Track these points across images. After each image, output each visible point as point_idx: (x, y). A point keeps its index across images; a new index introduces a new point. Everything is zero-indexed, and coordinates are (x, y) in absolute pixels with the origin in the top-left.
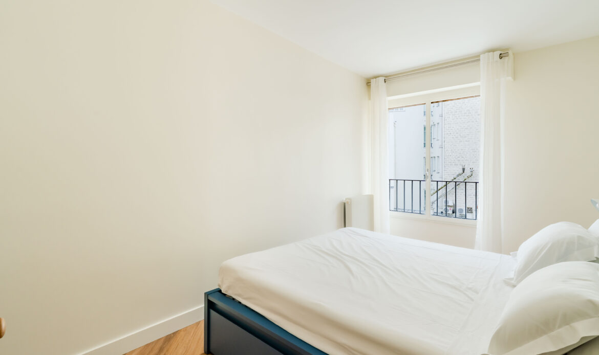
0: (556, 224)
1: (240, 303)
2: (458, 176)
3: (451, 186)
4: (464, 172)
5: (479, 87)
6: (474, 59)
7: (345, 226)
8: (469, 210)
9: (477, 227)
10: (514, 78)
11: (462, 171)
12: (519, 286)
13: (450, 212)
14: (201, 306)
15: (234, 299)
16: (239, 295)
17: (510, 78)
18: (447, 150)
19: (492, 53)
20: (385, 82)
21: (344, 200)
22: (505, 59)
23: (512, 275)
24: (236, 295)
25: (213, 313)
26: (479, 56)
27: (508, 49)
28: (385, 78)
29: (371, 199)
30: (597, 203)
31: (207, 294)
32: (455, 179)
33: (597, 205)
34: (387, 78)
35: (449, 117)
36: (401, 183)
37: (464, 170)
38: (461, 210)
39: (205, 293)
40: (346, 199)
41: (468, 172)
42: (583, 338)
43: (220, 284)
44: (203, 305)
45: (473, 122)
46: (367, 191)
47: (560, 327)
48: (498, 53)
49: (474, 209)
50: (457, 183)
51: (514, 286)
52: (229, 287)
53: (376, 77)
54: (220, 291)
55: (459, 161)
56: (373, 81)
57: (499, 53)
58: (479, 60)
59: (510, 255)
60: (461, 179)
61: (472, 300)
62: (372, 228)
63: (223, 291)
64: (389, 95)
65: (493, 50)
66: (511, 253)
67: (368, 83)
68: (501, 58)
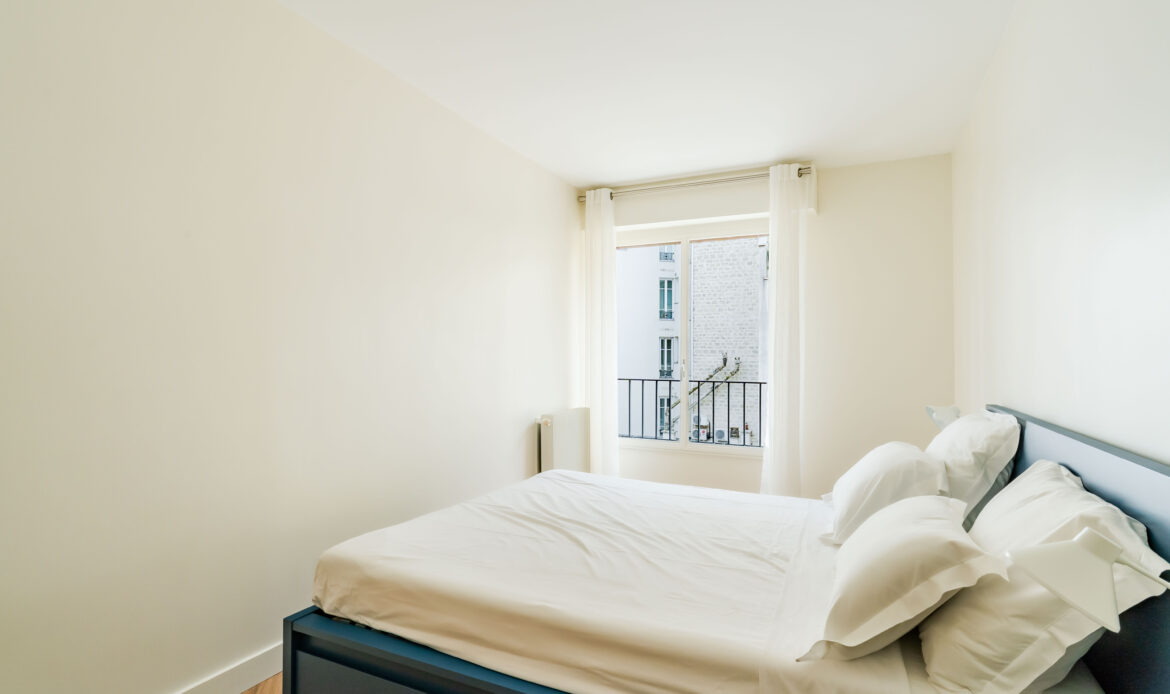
0: (884, 446)
1: (368, 628)
2: (716, 371)
3: (706, 388)
4: (725, 364)
5: (767, 219)
6: (759, 173)
7: (540, 471)
8: (734, 433)
9: (764, 458)
10: (818, 211)
11: (721, 364)
12: (846, 545)
13: (703, 437)
14: (277, 643)
15: (353, 623)
16: (368, 613)
17: (812, 210)
18: (699, 326)
19: (786, 165)
20: (612, 197)
21: (538, 418)
22: (806, 178)
23: (830, 528)
24: (359, 613)
25: (303, 656)
26: (767, 168)
27: (809, 162)
28: (611, 190)
29: (585, 415)
30: (933, 412)
31: (289, 622)
32: (711, 376)
33: (934, 415)
34: (615, 192)
35: (702, 266)
36: (636, 385)
37: (725, 361)
38: (721, 434)
39: (286, 621)
40: (543, 417)
41: (731, 366)
42: (946, 594)
43: (319, 596)
44: (281, 642)
45: (740, 276)
46: (578, 402)
47: (917, 584)
48: (795, 167)
49: (741, 430)
50: (716, 384)
51: (838, 546)
52: (342, 601)
53: (595, 188)
54: (318, 612)
55: (718, 344)
56: (589, 194)
57: (798, 166)
58: (768, 175)
59: (821, 499)
60: (720, 377)
61: (783, 571)
62: (586, 466)
63: (326, 609)
64: (617, 224)
65: (788, 162)
66: (823, 496)
67: (581, 198)
68: (800, 175)
